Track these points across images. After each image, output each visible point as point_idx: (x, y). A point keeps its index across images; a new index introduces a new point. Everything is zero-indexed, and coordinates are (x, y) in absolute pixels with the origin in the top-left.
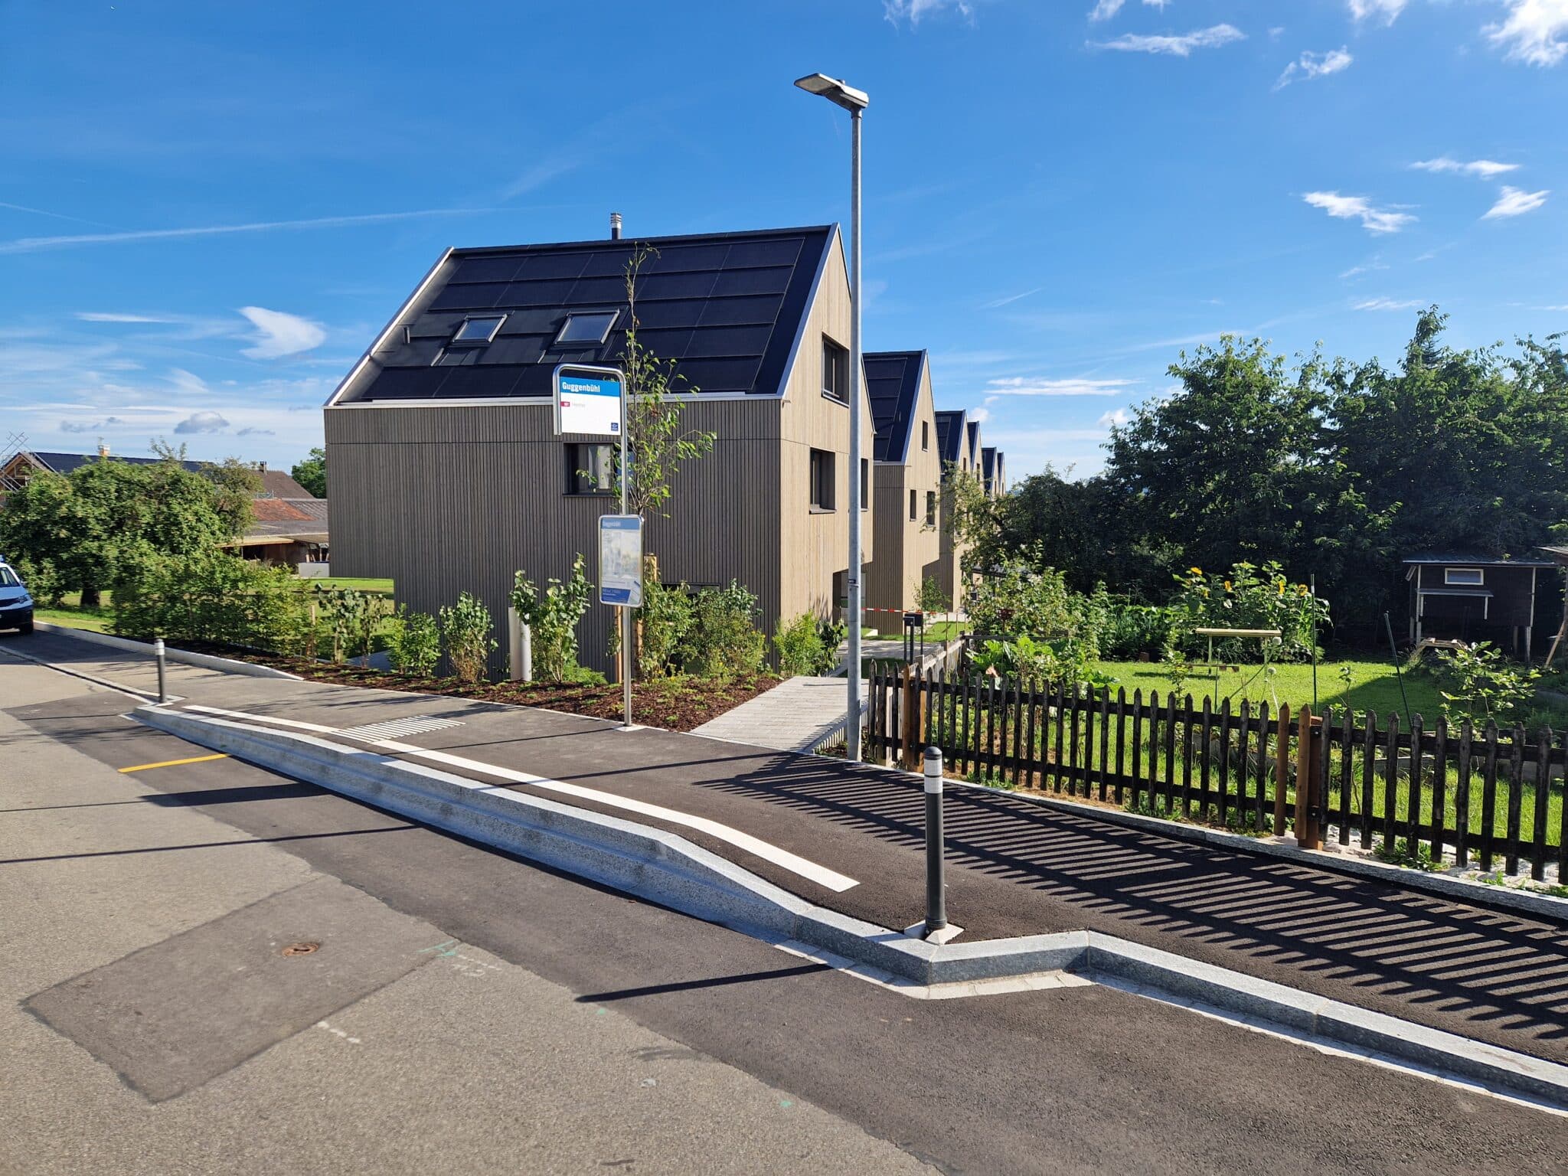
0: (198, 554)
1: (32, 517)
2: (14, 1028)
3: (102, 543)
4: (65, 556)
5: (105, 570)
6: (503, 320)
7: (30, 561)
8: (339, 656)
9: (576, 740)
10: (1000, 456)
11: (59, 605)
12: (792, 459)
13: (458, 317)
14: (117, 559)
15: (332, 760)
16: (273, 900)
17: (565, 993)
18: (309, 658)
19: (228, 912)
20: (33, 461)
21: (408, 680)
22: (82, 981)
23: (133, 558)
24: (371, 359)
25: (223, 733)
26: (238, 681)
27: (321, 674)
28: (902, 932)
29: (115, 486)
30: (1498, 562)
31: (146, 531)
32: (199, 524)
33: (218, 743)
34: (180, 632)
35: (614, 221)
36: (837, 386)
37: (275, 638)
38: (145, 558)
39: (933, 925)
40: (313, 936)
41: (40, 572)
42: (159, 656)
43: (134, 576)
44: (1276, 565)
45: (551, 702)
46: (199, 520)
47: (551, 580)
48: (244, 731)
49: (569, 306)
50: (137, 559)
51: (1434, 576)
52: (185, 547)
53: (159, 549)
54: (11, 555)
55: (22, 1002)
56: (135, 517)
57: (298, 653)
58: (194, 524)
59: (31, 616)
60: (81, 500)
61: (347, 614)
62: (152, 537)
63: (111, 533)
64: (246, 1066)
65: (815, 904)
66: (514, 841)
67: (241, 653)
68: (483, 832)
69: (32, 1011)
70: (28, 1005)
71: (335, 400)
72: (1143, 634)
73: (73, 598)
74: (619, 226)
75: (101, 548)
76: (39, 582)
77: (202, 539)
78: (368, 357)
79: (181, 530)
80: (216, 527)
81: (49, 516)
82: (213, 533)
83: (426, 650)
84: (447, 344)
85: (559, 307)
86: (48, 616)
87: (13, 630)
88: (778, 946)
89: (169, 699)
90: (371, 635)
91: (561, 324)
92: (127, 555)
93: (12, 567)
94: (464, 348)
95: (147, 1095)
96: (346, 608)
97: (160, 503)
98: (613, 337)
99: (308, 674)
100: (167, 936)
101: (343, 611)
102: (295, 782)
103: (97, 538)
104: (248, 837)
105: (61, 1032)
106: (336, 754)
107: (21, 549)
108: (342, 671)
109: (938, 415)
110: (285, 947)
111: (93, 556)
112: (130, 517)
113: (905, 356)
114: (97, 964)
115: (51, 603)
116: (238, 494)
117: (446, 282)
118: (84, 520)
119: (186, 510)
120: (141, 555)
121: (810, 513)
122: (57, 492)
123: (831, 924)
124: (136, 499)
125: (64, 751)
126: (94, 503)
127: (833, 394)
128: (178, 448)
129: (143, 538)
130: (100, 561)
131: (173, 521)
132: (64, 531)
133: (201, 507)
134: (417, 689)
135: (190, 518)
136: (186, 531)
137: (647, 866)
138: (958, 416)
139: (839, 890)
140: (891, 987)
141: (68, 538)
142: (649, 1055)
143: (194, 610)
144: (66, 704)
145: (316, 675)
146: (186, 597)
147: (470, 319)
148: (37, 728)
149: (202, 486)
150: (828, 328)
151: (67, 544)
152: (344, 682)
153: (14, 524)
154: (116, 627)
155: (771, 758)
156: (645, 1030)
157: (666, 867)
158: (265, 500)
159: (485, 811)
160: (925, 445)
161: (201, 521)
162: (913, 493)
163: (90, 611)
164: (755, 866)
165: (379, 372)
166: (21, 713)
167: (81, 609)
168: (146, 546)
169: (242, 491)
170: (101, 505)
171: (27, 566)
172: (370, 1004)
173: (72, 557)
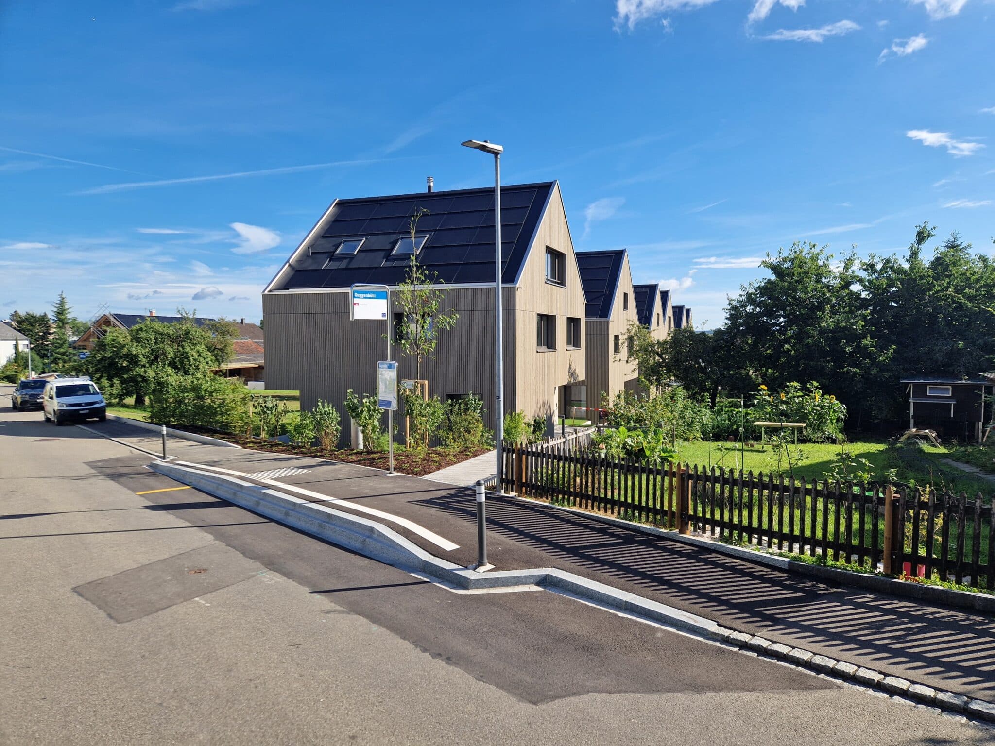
0: (199, 375)
1: (108, 354)
2: (68, 598)
3: (146, 369)
4: (126, 376)
5: (147, 384)
6: (363, 241)
7: (107, 379)
8: (263, 435)
9: (362, 480)
10: (688, 311)
11: (122, 405)
12: (524, 322)
13: (339, 240)
14: (154, 378)
15: (239, 489)
16: (192, 552)
17: (304, 590)
18: (248, 436)
19: (170, 556)
20: (112, 319)
21: (294, 448)
22: (99, 582)
23: (163, 378)
24: (290, 265)
25: (191, 475)
26: (207, 449)
27: (251, 445)
28: (466, 567)
29: (154, 336)
30: (959, 382)
31: (170, 362)
32: (199, 358)
33: (187, 481)
34: (183, 421)
35: (429, 181)
36: (558, 276)
37: (231, 424)
38: (169, 377)
39: (481, 563)
40: (205, 567)
41: (112, 386)
42: (163, 435)
43: (163, 388)
44: (816, 384)
45: (360, 461)
46: (200, 355)
47: (365, 394)
48: (200, 474)
49: (400, 233)
50: (165, 378)
51: (921, 390)
52: (192, 371)
53: (177, 373)
54: (96, 376)
55: (72, 589)
56: (164, 354)
57: (243, 432)
58: (196, 357)
59: (105, 411)
60: (135, 344)
61: (268, 412)
62: (173, 365)
63: (151, 363)
64: (160, 612)
65: (435, 556)
66: (313, 528)
67: (211, 432)
68: (301, 525)
69: (76, 592)
70: (75, 590)
71: (268, 289)
72: (731, 426)
73: (130, 400)
74: (432, 184)
75: (145, 372)
76: (111, 391)
77: (201, 366)
78: (288, 264)
79: (189, 361)
80: (209, 359)
81: (117, 354)
82: (207, 363)
83: (307, 432)
84: (332, 256)
85: (394, 233)
86: (116, 411)
87: (95, 419)
88: (412, 574)
89: (168, 458)
90: (279, 423)
91: (394, 244)
92: (160, 376)
93: (95, 383)
94: (341, 258)
95: (117, 621)
96: (267, 408)
97: (178, 346)
98: (424, 250)
99: (244, 445)
100: (140, 565)
101: (265, 410)
102: (219, 500)
103: (144, 366)
104: (190, 525)
105: (87, 599)
106: (241, 486)
107: (102, 372)
108: (263, 444)
109: (635, 287)
110: (191, 570)
111: (141, 376)
112: (162, 354)
113: (612, 253)
114: (107, 575)
115: (118, 403)
116: (225, 339)
117: (333, 220)
118: (136, 356)
119: (192, 349)
120: (167, 376)
121: (537, 352)
122: (122, 340)
123: (436, 564)
124: (165, 343)
125: (112, 484)
126: (142, 346)
127: (556, 281)
128: (191, 312)
129: (168, 366)
130: (145, 380)
131: (185, 356)
132: (125, 362)
133: (201, 348)
134: (296, 453)
135: (195, 354)
136: (192, 362)
137: (367, 539)
138: (653, 288)
139: (448, 550)
140: (452, 590)
141: (127, 366)
142: (328, 612)
143: (190, 408)
144: (117, 460)
145: (248, 445)
146: (186, 401)
147: (345, 241)
148: (99, 472)
149: (202, 336)
150: (551, 242)
151: (127, 369)
152: (261, 449)
153: (98, 358)
154: (151, 417)
155: (453, 490)
156: (333, 604)
157: (376, 540)
158: (243, 341)
159: (304, 514)
160: (626, 307)
161: (201, 356)
162: (616, 337)
163: (139, 408)
164: (415, 539)
165: (293, 273)
166: (92, 465)
167: (135, 407)
168: (170, 371)
169: (228, 337)
170: (146, 347)
171: (105, 382)
172: (220, 592)
173: (130, 377)
